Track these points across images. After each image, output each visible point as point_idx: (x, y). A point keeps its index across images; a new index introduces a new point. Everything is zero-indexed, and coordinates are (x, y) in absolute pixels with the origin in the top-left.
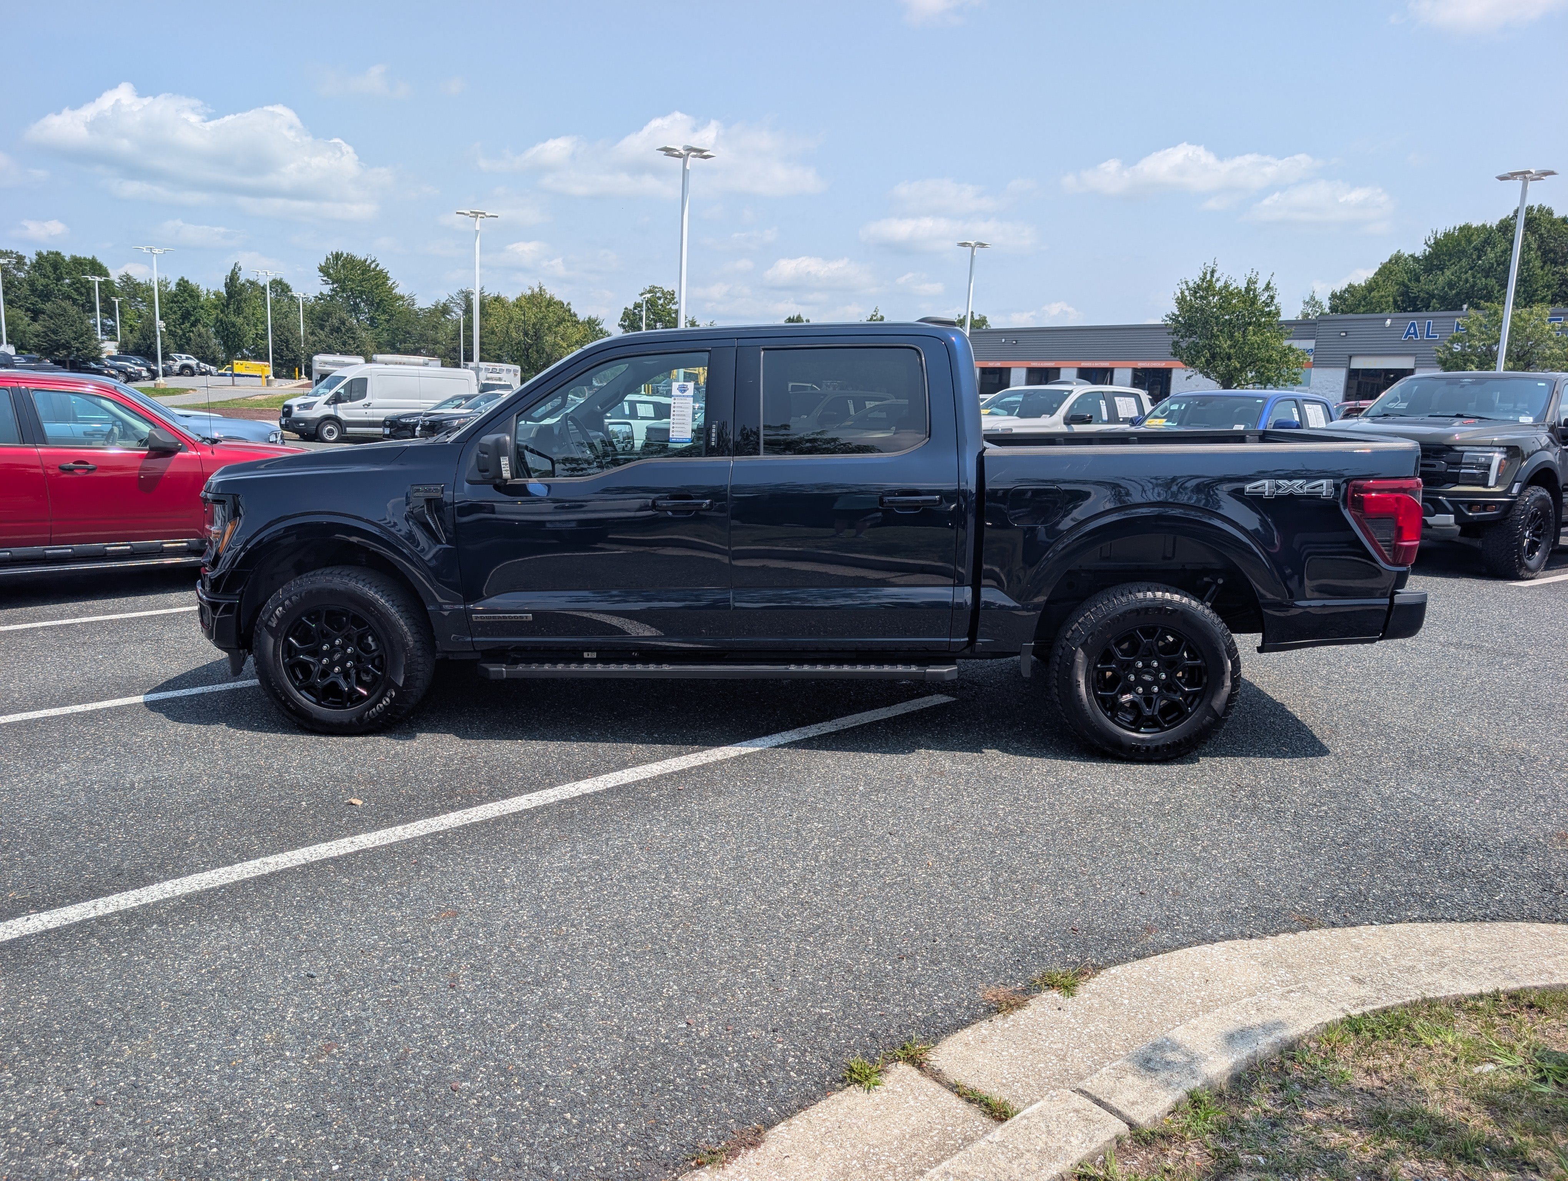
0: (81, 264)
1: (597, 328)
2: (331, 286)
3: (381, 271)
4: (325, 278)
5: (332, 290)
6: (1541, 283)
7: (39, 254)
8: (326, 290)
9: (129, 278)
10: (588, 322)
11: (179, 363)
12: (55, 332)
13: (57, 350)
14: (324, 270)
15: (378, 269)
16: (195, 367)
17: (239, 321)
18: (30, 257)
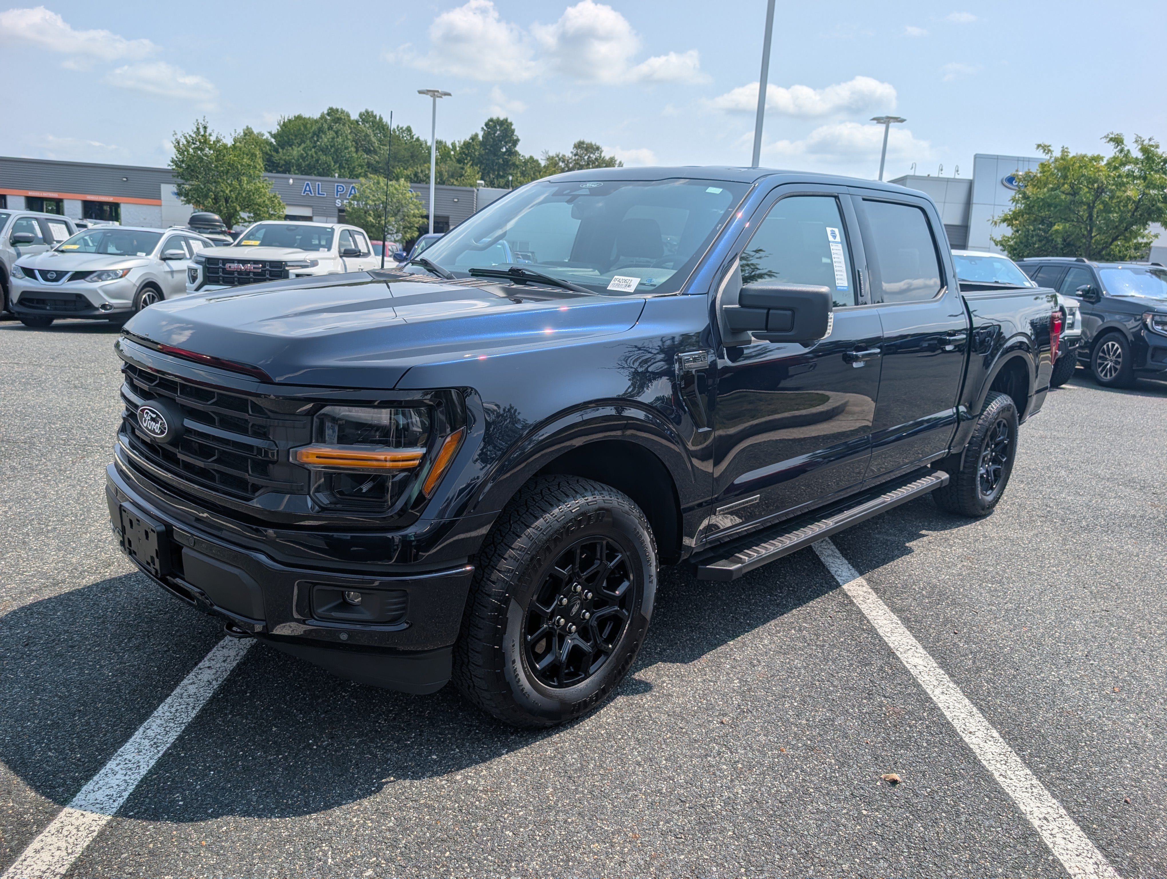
6: (356, 163)
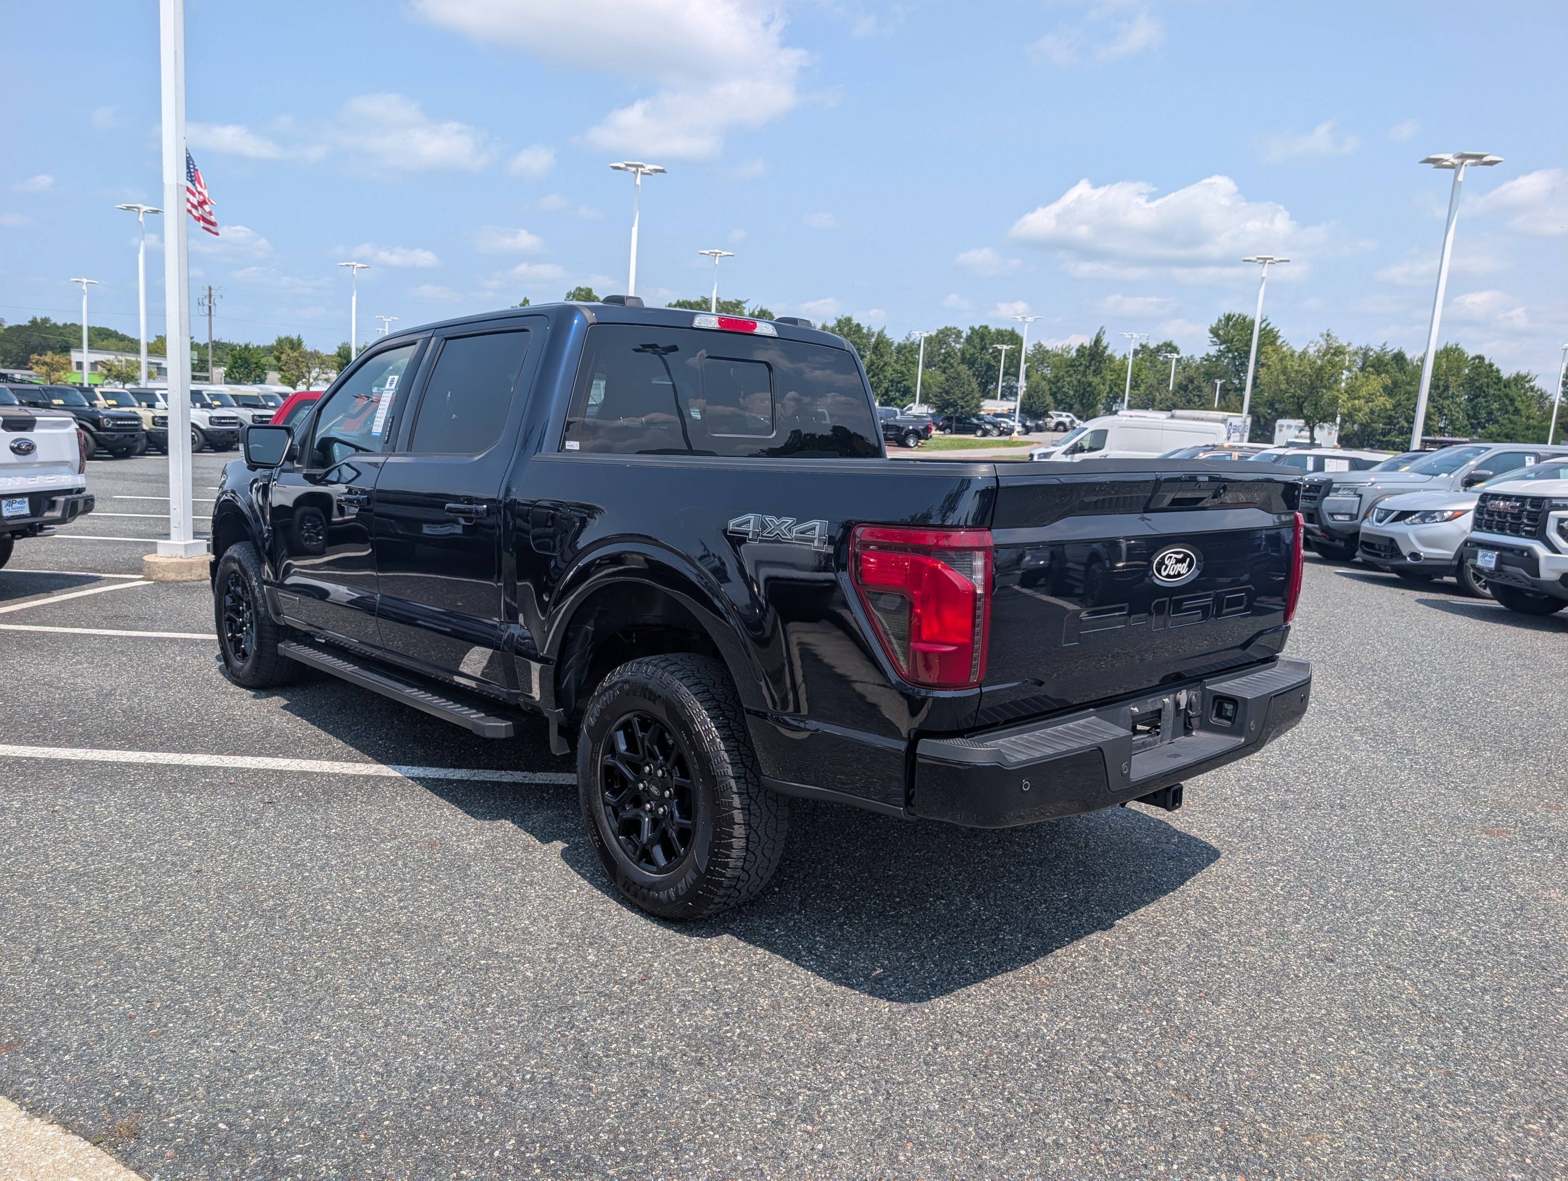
0: (1002, 336)
1: (1527, 385)
2: (1217, 347)
3: (1272, 330)
4: (1215, 339)
5: (1220, 351)
7: (972, 329)
8: (1213, 351)
9: (1040, 346)
10: (1515, 379)
11: (1056, 420)
12: (947, 393)
13: (947, 408)
14: (1214, 332)
15: (1268, 328)
16: (1068, 424)
17: (1096, 380)
18: (966, 332)
